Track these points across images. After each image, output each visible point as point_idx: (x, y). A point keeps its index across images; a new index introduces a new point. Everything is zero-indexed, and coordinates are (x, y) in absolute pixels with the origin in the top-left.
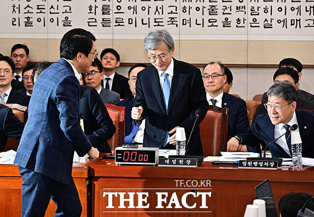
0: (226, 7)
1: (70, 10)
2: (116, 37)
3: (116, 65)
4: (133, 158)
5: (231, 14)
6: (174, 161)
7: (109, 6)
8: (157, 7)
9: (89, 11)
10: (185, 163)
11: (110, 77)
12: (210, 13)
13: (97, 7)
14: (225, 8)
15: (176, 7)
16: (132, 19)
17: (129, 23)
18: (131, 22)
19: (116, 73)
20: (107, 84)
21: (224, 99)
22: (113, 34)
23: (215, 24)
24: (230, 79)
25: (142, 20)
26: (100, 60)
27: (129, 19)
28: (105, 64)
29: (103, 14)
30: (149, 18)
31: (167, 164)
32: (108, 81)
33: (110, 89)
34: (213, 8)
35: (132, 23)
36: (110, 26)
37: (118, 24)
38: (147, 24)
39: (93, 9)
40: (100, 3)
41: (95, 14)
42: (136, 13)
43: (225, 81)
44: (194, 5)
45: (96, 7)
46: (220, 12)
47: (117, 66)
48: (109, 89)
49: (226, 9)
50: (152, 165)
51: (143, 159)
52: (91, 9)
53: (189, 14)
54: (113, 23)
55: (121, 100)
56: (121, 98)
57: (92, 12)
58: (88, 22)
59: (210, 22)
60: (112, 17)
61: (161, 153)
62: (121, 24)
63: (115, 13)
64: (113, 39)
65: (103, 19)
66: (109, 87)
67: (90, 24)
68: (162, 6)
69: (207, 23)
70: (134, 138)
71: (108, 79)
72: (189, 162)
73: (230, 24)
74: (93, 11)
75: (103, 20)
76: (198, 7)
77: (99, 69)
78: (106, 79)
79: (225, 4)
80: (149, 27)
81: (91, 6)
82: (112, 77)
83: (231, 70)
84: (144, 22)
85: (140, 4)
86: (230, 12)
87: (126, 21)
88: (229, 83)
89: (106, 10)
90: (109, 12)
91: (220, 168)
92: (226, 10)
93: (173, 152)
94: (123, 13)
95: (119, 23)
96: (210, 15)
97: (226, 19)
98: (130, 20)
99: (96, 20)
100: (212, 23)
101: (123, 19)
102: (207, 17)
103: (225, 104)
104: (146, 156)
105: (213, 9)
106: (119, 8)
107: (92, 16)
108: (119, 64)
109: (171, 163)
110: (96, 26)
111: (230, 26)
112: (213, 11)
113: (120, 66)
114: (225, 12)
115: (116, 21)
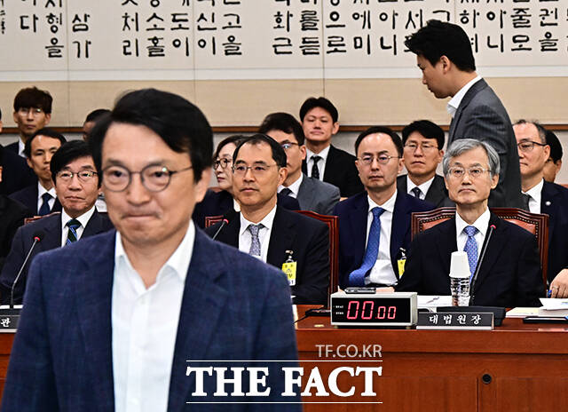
0: (547, 11)
1: (238, 22)
2: (330, 75)
3: (332, 131)
4: (367, 314)
5: (556, 24)
6: (448, 319)
7: (315, 13)
8: (410, 13)
9: (276, 25)
10: (469, 322)
11: (320, 155)
12: (514, 24)
13: (291, 15)
14: (544, 13)
15: (448, 13)
16: (360, 38)
17: (356, 47)
18: (358, 45)
19: (332, 147)
20: (315, 169)
21: (545, 195)
22: (324, 68)
23: (525, 45)
24: (556, 154)
25: (382, 39)
26: (299, 120)
27: (355, 39)
28: (312, 133)
29: (304, 29)
30: (395, 36)
31: (435, 325)
32: (316, 162)
33: (321, 178)
34: (521, 13)
35: (361, 47)
36: (318, 53)
37: (333, 48)
38: (390, 47)
39: (284, 19)
40: (297, 8)
41: (288, 30)
42: (369, 27)
43: (547, 157)
44: (483, 8)
45: (289, 15)
46: (535, 20)
47: (334, 132)
48: (318, 178)
49: (547, 15)
50: (404, 327)
51: (386, 316)
52: (279, 21)
53: (474, 26)
54: (324, 47)
55: (342, 199)
56: (342, 196)
57: (281, 25)
58: (275, 46)
59: (515, 41)
60: (322, 34)
61: (422, 302)
62: (339, 48)
63: (328, 27)
64: (324, 79)
65: (304, 39)
66: (318, 174)
67: (279, 49)
68: (421, 11)
69: (509, 44)
70: (368, 273)
71: (316, 159)
72: (477, 319)
73: (555, 44)
74: (284, 23)
75: (304, 42)
76: (491, 13)
77: (297, 139)
78: (312, 158)
79: (545, 5)
80: (395, 53)
81: (279, 13)
82: (324, 154)
83: (559, 136)
84: (385, 45)
85: (376, 8)
86: (554, 21)
87: (349, 43)
88: (555, 163)
89: (308, 21)
90: (315, 25)
91: (540, 330)
92: (546, 17)
93: (446, 301)
94: (344, 26)
95: (336, 46)
96: (515, 27)
97: (548, 35)
98: (358, 41)
99: (289, 41)
100: (519, 44)
101: (343, 39)
102: (510, 31)
103: (548, 203)
104: (392, 310)
105: (521, 16)
106: (334, 16)
107: (282, 33)
108: (337, 127)
109: (441, 322)
110: (290, 53)
111: (556, 50)
112: (521, 19)
113: (339, 131)
114: (544, 22)
115: (330, 42)
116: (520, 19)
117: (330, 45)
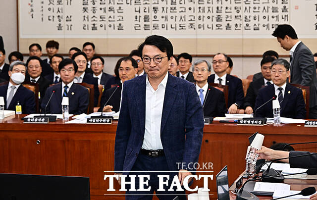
0: (228, 16)
1: (122, 18)
7: (149, 16)
8: (181, 16)
9: (135, 20)
15: (194, 17)
16: (164, 25)
17: (162, 28)
21: (227, 79)
23: (220, 28)
24: (231, 65)
25: (171, 25)
27: (162, 25)
29: (145, 21)
30: (176, 24)
34: (219, 17)
35: (164, 27)
36: (149, 29)
37: (155, 28)
38: (174, 28)
40: (143, 14)
41: (139, 21)
42: (167, 21)
43: (228, 66)
44: (206, 15)
45: (140, 17)
46: (224, 19)
52: (136, 18)
53: (203, 21)
54: (151, 27)
58: (135, 27)
59: (217, 26)
60: (151, 23)
62: (157, 28)
63: (153, 21)
65: (145, 25)
67: (136, 28)
68: (185, 16)
73: (231, 27)
74: (138, 19)
76: (209, 17)
79: (227, 14)
80: (176, 30)
81: (136, 16)
83: (232, 59)
84: (172, 27)
85: (170, 14)
86: (231, 20)
87: (160, 26)
89: (146, 19)
90: (149, 20)
92: (228, 18)
94: (158, 20)
96: (217, 21)
97: (228, 24)
99: (140, 25)
101: (158, 25)
102: (215, 23)
103: (228, 82)
106: (155, 17)
107: (137, 22)
110: (140, 29)
111: (231, 29)
114: (227, 20)
115: (154, 26)
116: (219, 19)
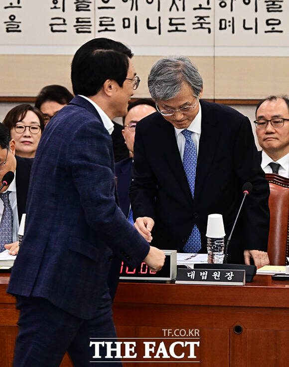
1: (19, 2)
4: (131, 269)
6: (204, 275)
9: (53, 6)
10: (223, 278)
12: (268, 9)
16: (129, 19)
17: (124, 27)
18: (127, 25)
23: (277, 28)
25: (148, 20)
27: (124, 19)
29: (78, 10)
30: (160, 18)
31: (192, 280)
35: (129, 27)
36: (90, 32)
37: (103, 28)
38: (155, 28)
39: (60, 1)
41: (64, 10)
42: (137, 9)
50: (165, 282)
51: (149, 271)
52: (55, 2)
53: (232, 10)
54: (95, 26)
57: (57, 6)
58: (51, 25)
59: (268, 24)
60: (94, 15)
61: (181, 259)
62: (109, 28)
63: (99, 8)
65: (78, 19)
67: (55, 28)
69: (263, 27)
72: (230, 275)
74: (60, 4)
75: (78, 22)
80: (160, 33)
84: (150, 25)
87: (118, 23)
89: (82, 3)
90: (88, 6)
91: (287, 286)
93: (203, 259)
94: (114, 8)
95: (106, 25)
96: (269, 11)
98: (126, 21)
99: (64, 21)
100: (272, 27)
101: (112, 20)
102: (264, 15)
105: (274, 2)
107: (58, 13)
109: (197, 277)
110: (65, 31)
115: (101, 22)
116: (273, 5)
117: (101, 25)
